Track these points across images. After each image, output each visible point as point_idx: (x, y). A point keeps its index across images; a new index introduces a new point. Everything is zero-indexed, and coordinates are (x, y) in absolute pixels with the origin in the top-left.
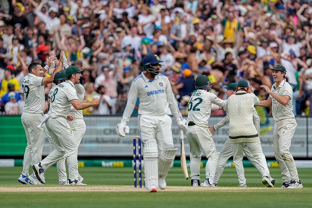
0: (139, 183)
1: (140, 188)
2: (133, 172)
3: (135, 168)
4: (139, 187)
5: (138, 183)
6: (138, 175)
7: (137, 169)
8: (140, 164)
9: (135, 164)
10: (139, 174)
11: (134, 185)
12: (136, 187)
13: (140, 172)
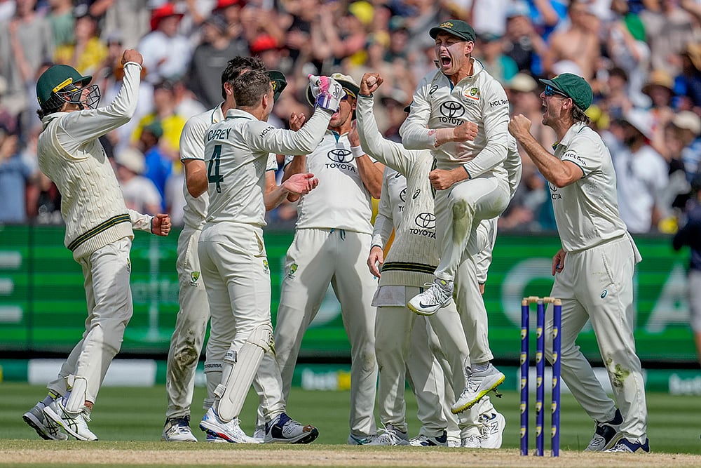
0: (535, 442)
1: (538, 458)
2: (517, 408)
3: (525, 394)
4: (535, 455)
5: (532, 441)
6: (532, 416)
7: (532, 399)
8: (540, 383)
9: (524, 384)
10: (538, 413)
11: (522, 449)
12: (526, 454)
13: (540, 407)
